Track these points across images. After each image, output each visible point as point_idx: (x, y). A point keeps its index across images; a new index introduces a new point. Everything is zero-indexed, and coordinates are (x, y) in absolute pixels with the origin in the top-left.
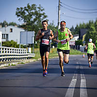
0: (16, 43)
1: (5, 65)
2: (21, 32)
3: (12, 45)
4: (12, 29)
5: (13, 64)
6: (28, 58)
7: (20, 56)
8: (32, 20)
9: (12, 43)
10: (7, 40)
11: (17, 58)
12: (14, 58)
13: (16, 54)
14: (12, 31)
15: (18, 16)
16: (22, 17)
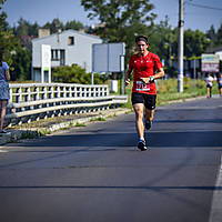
0: (85, 70)
1: (62, 125)
2: (94, 45)
3: (73, 75)
4: (72, 38)
5: (80, 121)
6: (111, 107)
7: (93, 102)
8: (119, 15)
9: (74, 70)
10: (63, 64)
11: (87, 108)
12: (82, 108)
13: (85, 98)
14: (72, 43)
15: (87, 7)
16: (95, 10)
